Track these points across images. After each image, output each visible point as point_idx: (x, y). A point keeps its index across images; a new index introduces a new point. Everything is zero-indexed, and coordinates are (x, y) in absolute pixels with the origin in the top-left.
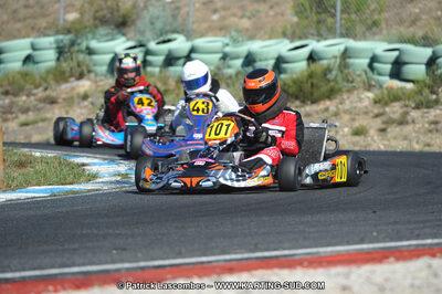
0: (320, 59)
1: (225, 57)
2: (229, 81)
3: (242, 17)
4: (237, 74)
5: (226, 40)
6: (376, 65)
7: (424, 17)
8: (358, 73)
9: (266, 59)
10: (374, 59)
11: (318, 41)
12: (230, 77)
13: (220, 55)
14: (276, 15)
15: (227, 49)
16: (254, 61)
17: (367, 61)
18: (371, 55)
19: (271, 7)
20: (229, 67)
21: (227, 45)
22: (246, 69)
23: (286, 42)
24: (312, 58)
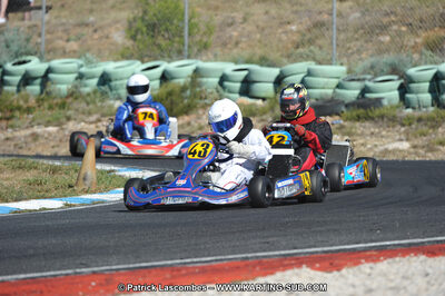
0: (173, 78)
1: (81, 76)
2: (88, 99)
3: (68, 41)
4: (95, 92)
5: (81, 62)
6: (226, 83)
7: (244, 39)
8: (209, 90)
9: (121, 79)
10: (223, 79)
11: (169, 62)
12: (89, 94)
13: (75, 75)
14: (101, 38)
15: (83, 70)
16: (110, 81)
17: (217, 80)
18: (220, 75)
19: (95, 31)
20: (86, 86)
21: (82, 66)
22: (103, 88)
23: (139, 63)
24: (164, 77)
